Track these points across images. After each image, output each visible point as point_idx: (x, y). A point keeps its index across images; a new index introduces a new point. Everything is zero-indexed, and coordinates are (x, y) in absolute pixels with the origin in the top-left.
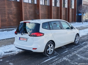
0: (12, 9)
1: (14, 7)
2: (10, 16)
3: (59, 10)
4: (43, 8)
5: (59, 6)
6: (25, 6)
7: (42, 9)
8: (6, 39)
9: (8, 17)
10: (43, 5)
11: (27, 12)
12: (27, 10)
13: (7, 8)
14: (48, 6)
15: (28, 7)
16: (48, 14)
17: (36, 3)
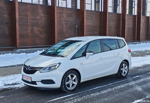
0: (38, 17)
1: (42, 15)
2: (35, 29)
3: (121, 18)
4: (92, 17)
5: (120, 13)
6: (61, 13)
7: (89, 18)
8: (18, 65)
9: (32, 31)
10: (91, 11)
11: (64, 22)
12: (63, 19)
13: (30, 17)
14: (101, 12)
15: (64, 15)
16: (100, 27)
17: (79, 7)
